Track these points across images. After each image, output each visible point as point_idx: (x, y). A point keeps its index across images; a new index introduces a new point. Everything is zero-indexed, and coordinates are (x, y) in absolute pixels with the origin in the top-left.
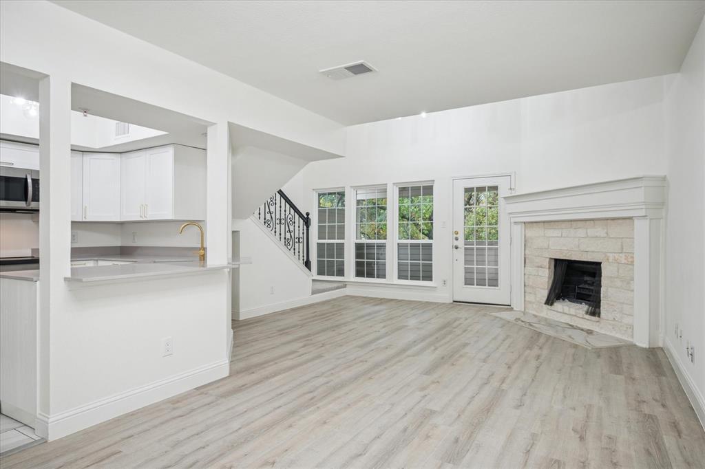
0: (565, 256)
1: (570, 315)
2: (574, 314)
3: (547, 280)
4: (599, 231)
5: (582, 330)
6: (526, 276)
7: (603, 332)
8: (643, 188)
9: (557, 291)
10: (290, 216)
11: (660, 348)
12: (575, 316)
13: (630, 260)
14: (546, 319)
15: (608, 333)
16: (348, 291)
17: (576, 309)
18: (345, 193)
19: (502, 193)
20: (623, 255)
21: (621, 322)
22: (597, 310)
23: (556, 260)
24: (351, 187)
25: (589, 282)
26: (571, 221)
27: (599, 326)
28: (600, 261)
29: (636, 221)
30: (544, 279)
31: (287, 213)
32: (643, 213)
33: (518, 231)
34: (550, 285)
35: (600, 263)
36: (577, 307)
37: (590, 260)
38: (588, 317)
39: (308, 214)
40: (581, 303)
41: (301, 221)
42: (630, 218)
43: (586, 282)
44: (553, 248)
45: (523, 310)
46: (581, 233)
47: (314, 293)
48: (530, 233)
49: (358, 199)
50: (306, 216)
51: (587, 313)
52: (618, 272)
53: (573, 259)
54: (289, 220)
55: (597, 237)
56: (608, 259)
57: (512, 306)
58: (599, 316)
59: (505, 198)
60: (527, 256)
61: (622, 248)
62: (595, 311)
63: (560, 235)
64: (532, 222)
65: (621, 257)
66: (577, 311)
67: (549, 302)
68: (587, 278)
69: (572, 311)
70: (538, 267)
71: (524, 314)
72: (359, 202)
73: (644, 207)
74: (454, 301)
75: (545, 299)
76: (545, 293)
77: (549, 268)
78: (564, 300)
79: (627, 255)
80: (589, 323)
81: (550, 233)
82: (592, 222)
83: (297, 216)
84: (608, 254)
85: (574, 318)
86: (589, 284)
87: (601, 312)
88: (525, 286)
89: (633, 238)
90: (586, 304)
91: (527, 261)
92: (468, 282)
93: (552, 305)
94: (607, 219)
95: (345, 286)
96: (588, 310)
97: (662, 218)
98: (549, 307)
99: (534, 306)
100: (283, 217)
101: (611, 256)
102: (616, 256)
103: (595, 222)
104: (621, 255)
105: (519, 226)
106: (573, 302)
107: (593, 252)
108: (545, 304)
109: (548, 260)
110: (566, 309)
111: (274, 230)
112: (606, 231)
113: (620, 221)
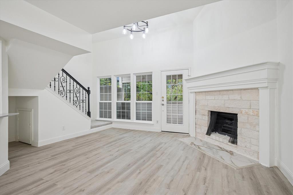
0: (217, 110)
1: (220, 141)
2: (222, 141)
3: (207, 122)
4: (236, 96)
5: (227, 151)
6: (196, 120)
7: (239, 153)
8: (267, 69)
9: (212, 128)
10: (77, 89)
11: (275, 166)
12: (223, 142)
13: (256, 113)
14: (207, 143)
15: (242, 154)
16: (113, 126)
17: (223, 139)
18: (111, 79)
19: (184, 77)
20: (251, 110)
21: (250, 149)
22: (235, 140)
23: (211, 112)
24: (114, 75)
25: (229, 123)
26: (220, 91)
27: (236, 149)
28: (237, 113)
29: (260, 90)
30: (205, 121)
31: (75, 87)
32: (266, 85)
33: (192, 96)
34: (209, 125)
35: (237, 114)
36: (223, 137)
37: (231, 113)
38: (230, 144)
39: (89, 88)
40: (225, 135)
41: (84, 91)
42: (257, 89)
43: (227, 123)
44: (210, 105)
45: (195, 136)
46: (225, 97)
47: (92, 128)
48: (198, 98)
49: (123, 82)
50: (87, 89)
51: (229, 142)
52: (248, 119)
53: (221, 112)
54: (76, 91)
55: (235, 100)
56: (242, 112)
57: (190, 134)
58: (236, 144)
59: (185, 80)
60: (197, 109)
61: (250, 106)
62: (234, 141)
63: (214, 99)
64: (199, 92)
65: (250, 111)
66: (224, 140)
67: (209, 133)
68: (227, 121)
69: (221, 140)
70: (202, 115)
71: (195, 139)
72: (123, 84)
73: (266, 81)
74: (162, 131)
75: (206, 132)
76: (206, 129)
77: (208, 116)
78: (215, 132)
79: (254, 110)
80: (231, 147)
81: (208, 97)
82: (232, 91)
83: (81, 89)
84: (242, 109)
85: (221, 143)
86: (228, 124)
87: (238, 141)
88: (196, 124)
89: (259, 100)
90: (228, 135)
91: (197, 111)
92: (169, 121)
93: (210, 135)
94: (241, 90)
95: (111, 123)
96: (230, 140)
97: (276, 88)
98: (208, 136)
99: (201, 135)
100: (72, 89)
101: (244, 111)
102: (247, 110)
103: (234, 91)
104: (249, 110)
105: (193, 94)
106: (221, 134)
107: (232, 108)
108: (206, 134)
109: (207, 111)
110: (217, 138)
111: (66, 95)
112: (240, 96)
113: (249, 91)
